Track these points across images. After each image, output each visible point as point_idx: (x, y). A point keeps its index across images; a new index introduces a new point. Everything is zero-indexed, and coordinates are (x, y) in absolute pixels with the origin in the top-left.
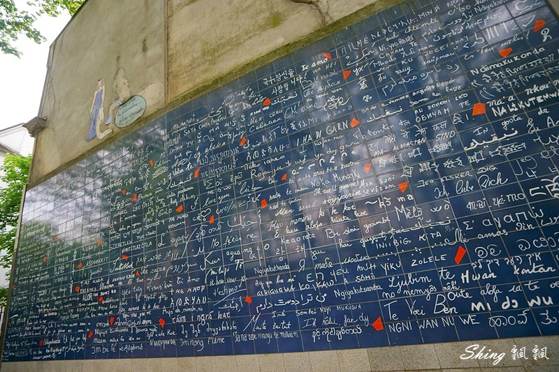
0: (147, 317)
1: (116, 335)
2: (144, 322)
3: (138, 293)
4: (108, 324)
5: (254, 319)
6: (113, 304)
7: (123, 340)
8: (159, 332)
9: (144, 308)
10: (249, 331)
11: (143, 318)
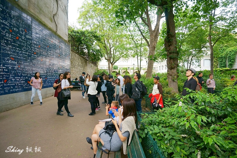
0: (23, 81)
1: (8, 86)
2: (22, 82)
3: (20, 73)
4: (3, 82)
5: (47, 82)
6: (5, 75)
7: (12, 88)
8: (27, 84)
9: (22, 78)
10: (46, 84)
11: (21, 81)
